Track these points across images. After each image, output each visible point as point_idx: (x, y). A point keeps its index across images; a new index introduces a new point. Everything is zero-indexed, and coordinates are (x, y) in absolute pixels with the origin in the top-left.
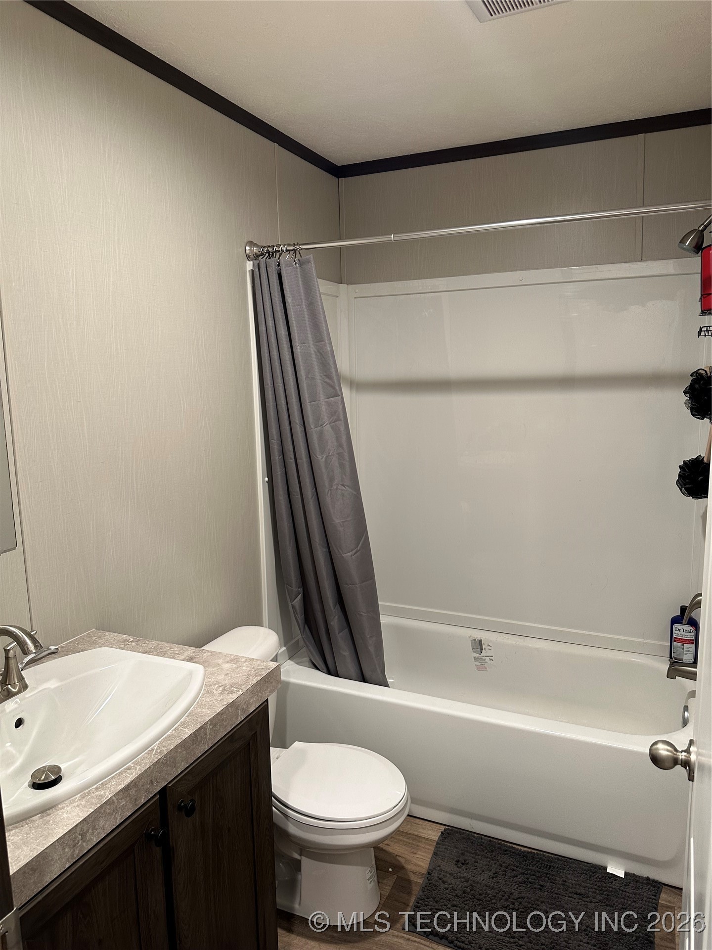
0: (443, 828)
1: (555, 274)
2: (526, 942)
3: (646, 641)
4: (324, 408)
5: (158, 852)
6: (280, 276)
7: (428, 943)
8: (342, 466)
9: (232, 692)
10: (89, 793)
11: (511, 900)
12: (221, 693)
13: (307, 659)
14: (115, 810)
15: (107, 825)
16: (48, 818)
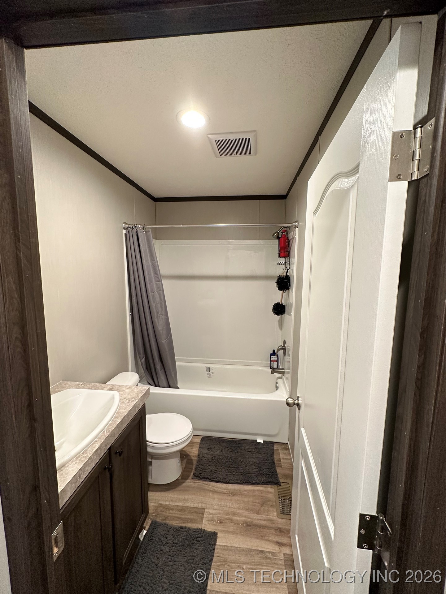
0: (201, 437)
1: (225, 242)
2: (235, 473)
3: (262, 362)
4: (155, 286)
5: (108, 474)
6: (137, 236)
7: (201, 482)
8: (162, 307)
9: (133, 401)
10: (79, 456)
11: (228, 459)
12: (128, 402)
13: (146, 382)
14: (92, 461)
15: (89, 469)
16: (62, 472)
